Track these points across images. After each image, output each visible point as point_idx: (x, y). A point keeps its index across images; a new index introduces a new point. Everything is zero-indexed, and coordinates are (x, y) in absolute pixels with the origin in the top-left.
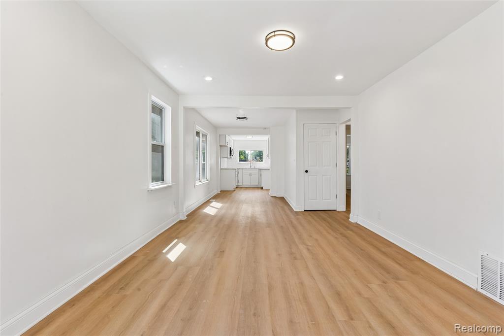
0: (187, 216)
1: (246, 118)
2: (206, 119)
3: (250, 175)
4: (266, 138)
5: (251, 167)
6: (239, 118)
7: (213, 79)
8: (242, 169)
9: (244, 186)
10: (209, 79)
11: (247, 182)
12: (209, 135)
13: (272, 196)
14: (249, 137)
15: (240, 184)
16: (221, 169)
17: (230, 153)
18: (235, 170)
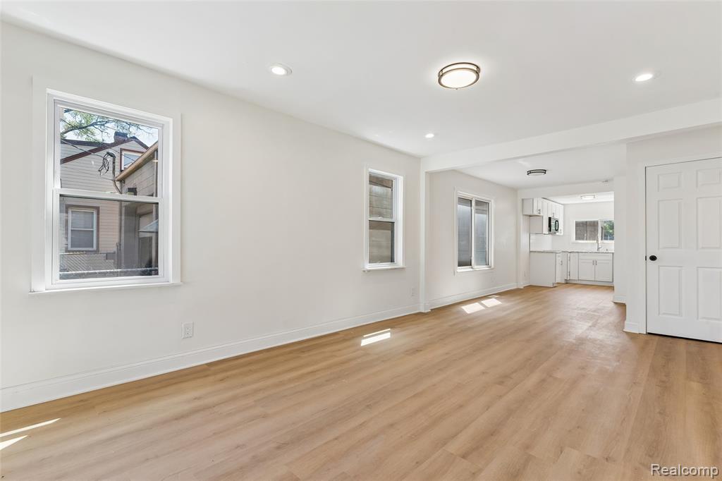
0: (432, 310)
1: (545, 171)
2: (484, 180)
3: (595, 263)
4: (609, 198)
5: (598, 249)
6: (529, 172)
7: (436, 134)
8: (578, 252)
9: (579, 282)
10: (430, 136)
11: (587, 275)
12: (493, 201)
13: (616, 303)
14: (588, 198)
15: (573, 277)
16: (530, 252)
17: (550, 226)
18: (554, 254)
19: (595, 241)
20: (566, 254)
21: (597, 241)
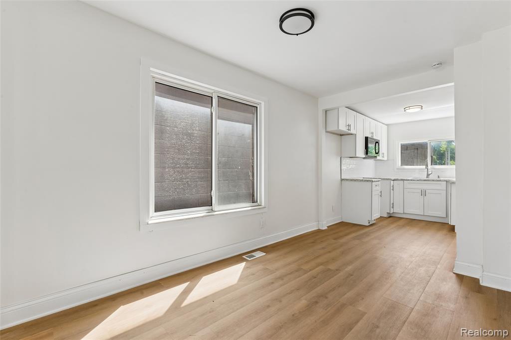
3: (424, 193)
5: (428, 175)
8: (402, 180)
11: (413, 208)
12: (264, 104)
15: (398, 210)
16: (342, 180)
17: (367, 147)
18: (369, 183)
19: (424, 167)
20: (388, 181)
21: (427, 165)
